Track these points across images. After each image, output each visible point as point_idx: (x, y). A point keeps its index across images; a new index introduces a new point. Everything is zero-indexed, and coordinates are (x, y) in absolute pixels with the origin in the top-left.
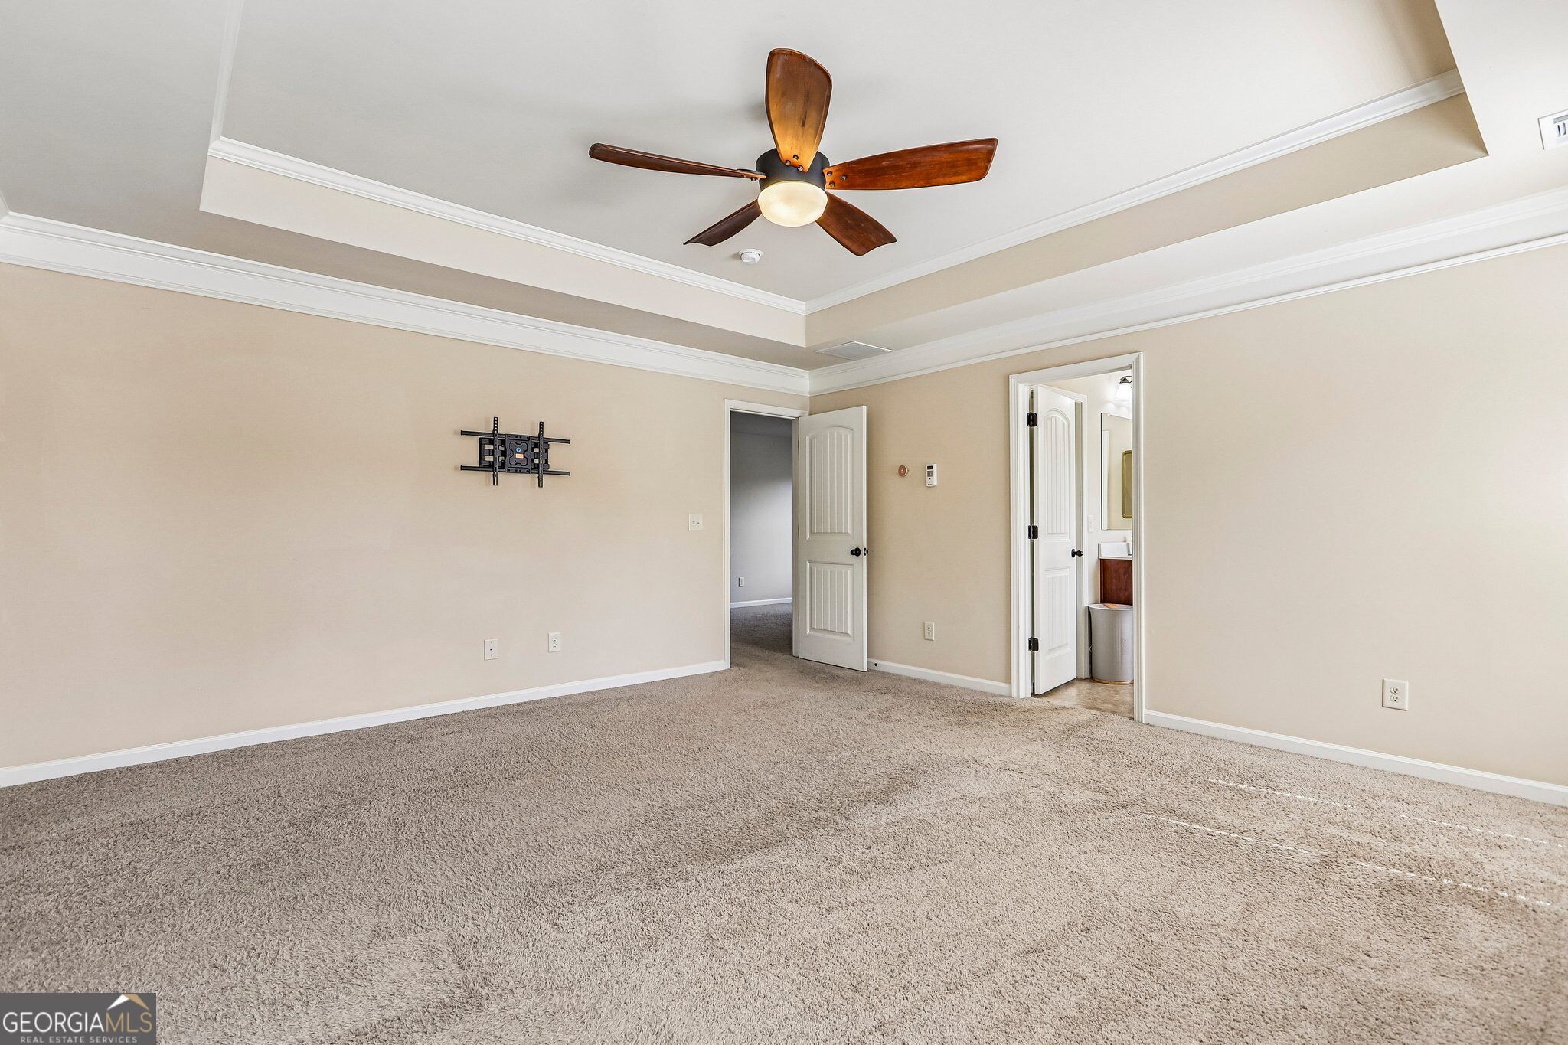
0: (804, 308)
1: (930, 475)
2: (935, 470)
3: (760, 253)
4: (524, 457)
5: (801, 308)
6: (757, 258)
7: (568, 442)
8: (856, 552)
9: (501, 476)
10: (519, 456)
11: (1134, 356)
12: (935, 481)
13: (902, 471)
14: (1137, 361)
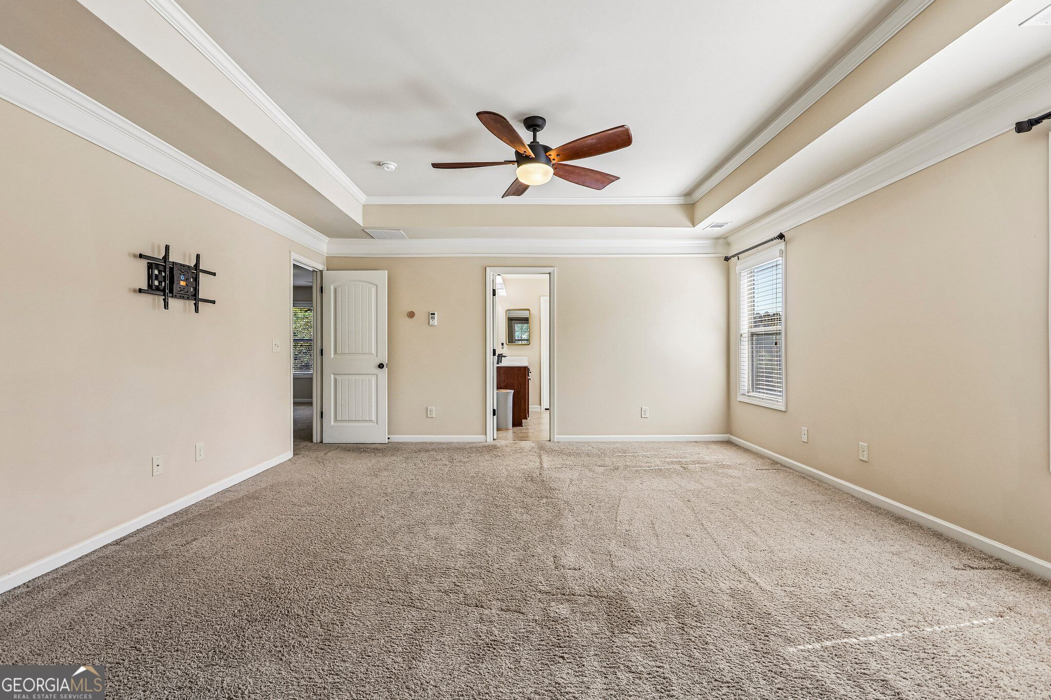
0: (364, 200)
1: (433, 318)
2: (436, 316)
3: (396, 165)
4: (186, 284)
5: (363, 198)
6: (394, 168)
7: (214, 274)
8: (381, 366)
9: (171, 301)
10: (183, 283)
11: (552, 268)
12: (435, 322)
13: (411, 315)
14: (554, 271)
